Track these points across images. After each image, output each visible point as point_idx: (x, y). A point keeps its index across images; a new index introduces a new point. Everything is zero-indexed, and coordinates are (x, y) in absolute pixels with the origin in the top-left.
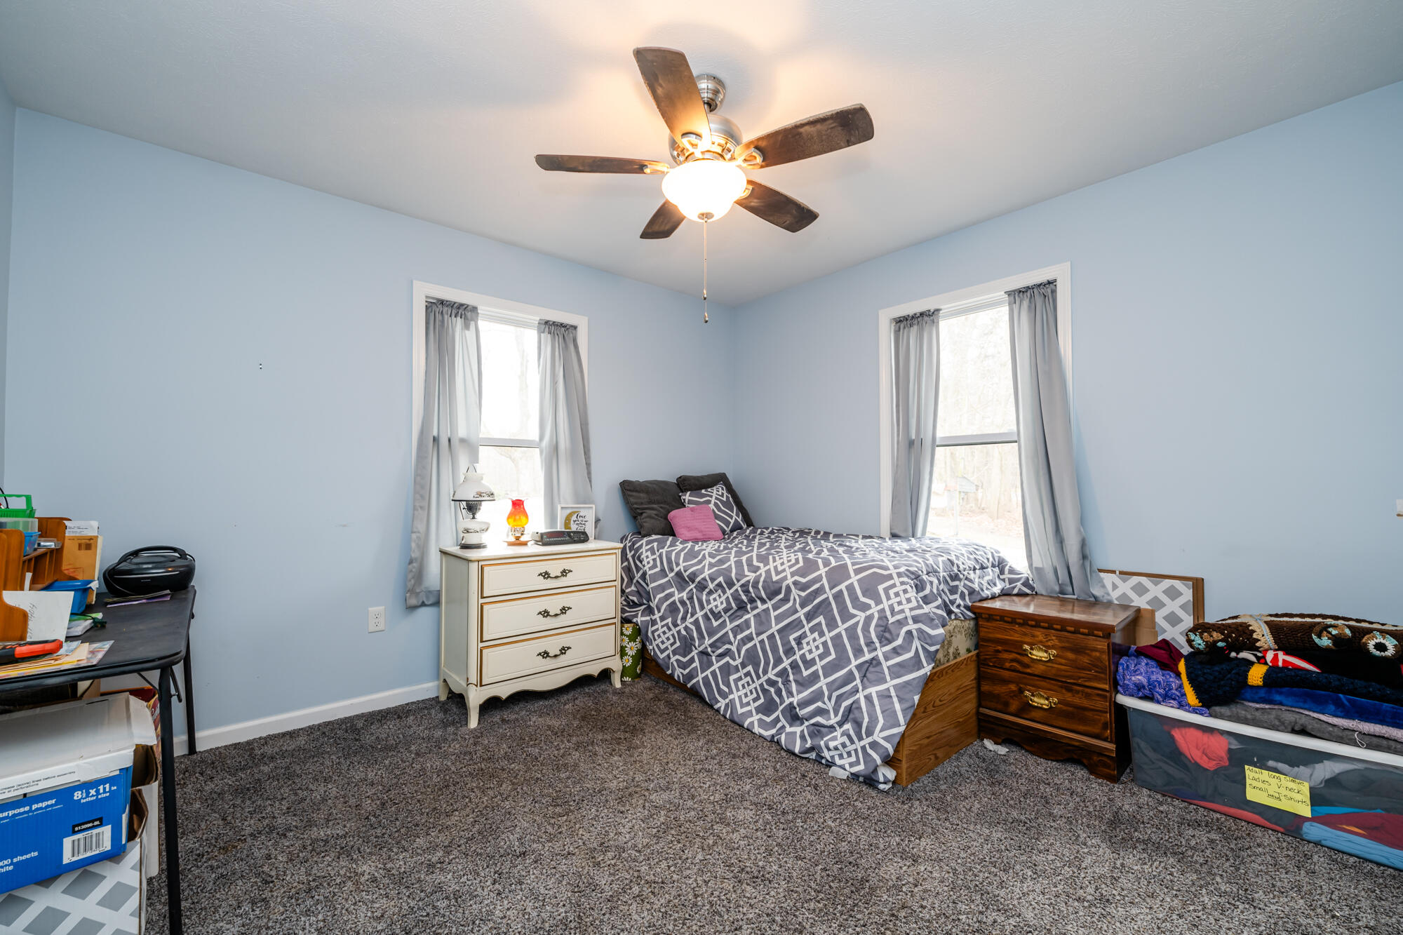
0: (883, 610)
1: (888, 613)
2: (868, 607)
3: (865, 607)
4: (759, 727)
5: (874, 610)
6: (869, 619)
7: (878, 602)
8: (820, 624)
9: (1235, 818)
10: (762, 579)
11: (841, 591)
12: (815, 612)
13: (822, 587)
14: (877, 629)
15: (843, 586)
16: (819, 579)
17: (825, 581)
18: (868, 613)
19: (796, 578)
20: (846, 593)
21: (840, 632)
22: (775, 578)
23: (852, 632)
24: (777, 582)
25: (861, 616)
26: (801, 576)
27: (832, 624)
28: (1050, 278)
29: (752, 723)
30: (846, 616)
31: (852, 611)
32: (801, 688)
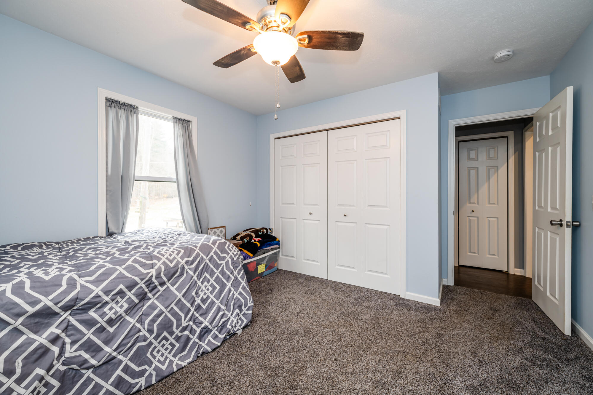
0: (231, 256)
1: (233, 256)
2: (225, 258)
3: (224, 258)
4: (183, 362)
5: (228, 258)
6: (227, 263)
7: (228, 254)
8: (205, 277)
9: (253, 281)
10: (163, 270)
11: (212, 256)
12: (201, 273)
13: (202, 258)
14: (232, 265)
15: (212, 253)
16: (198, 255)
17: (201, 254)
18: (226, 260)
19: (186, 259)
20: (215, 257)
21: (218, 275)
22: (172, 265)
23: (223, 273)
24: (174, 267)
25: (224, 263)
26: (188, 257)
27: (212, 274)
28: (190, 120)
29: (177, 365)
30: (217, 266)
31: (220, 262)
32: (205, 316)
